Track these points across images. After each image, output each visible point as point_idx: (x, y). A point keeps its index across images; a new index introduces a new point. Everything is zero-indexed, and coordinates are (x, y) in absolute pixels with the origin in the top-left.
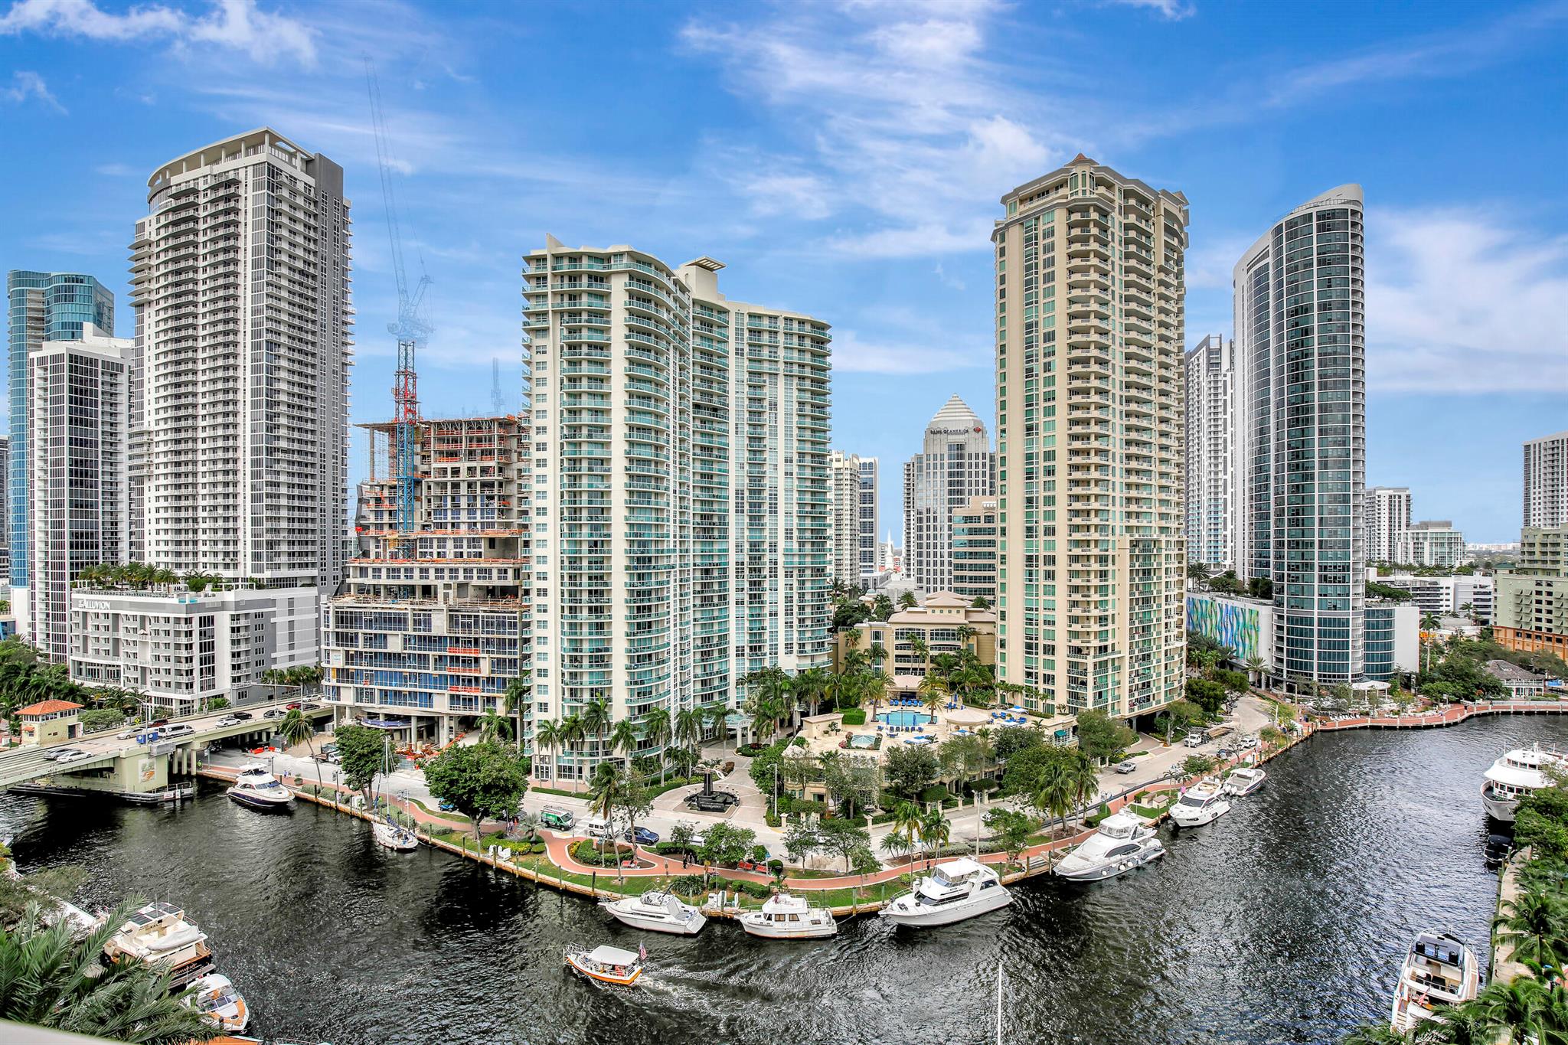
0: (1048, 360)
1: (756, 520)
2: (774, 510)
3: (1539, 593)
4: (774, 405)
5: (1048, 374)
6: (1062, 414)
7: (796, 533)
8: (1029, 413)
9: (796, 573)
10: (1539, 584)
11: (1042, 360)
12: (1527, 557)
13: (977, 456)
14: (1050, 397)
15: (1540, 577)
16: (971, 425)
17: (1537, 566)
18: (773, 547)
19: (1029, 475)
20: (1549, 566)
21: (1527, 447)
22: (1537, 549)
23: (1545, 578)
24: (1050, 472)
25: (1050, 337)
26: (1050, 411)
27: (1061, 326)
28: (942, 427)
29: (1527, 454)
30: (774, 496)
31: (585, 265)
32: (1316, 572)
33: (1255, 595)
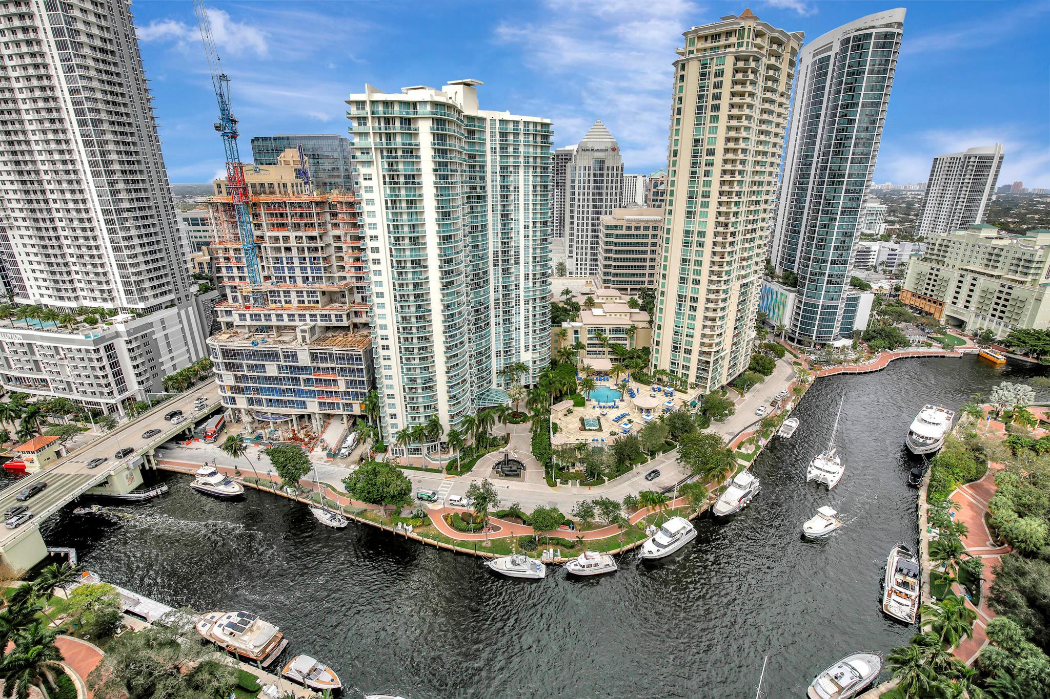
0: (707, 168)
1: (506, 271)
2: (517, 262)
3: (931, 274)
4: (516, 189)
5: (706, 179)
6: (713, 208)
7: (531, 276)
8: (690, 203)
9: (531, 302)
10: (932, 269)
11: (704, 168)
12: (929, 251)
13: (613, 168)
14: (706, 195)
15: (934, 265)
16: (610, 146)
17: (934, 257)
18: (517, 286)
19: (686, 244)
20: (940, 258)
21: (936, 159)
22: (936, 247)
23: (936, 266)
24: (701, 245)
25: (711, 152)
26: (705, 205)
27: (720, 146)
28: (590, 146)
29: (935, 164)
30: (517, 253)
31: (397, 110)
32: (826, 278)
33: (785, 284)
